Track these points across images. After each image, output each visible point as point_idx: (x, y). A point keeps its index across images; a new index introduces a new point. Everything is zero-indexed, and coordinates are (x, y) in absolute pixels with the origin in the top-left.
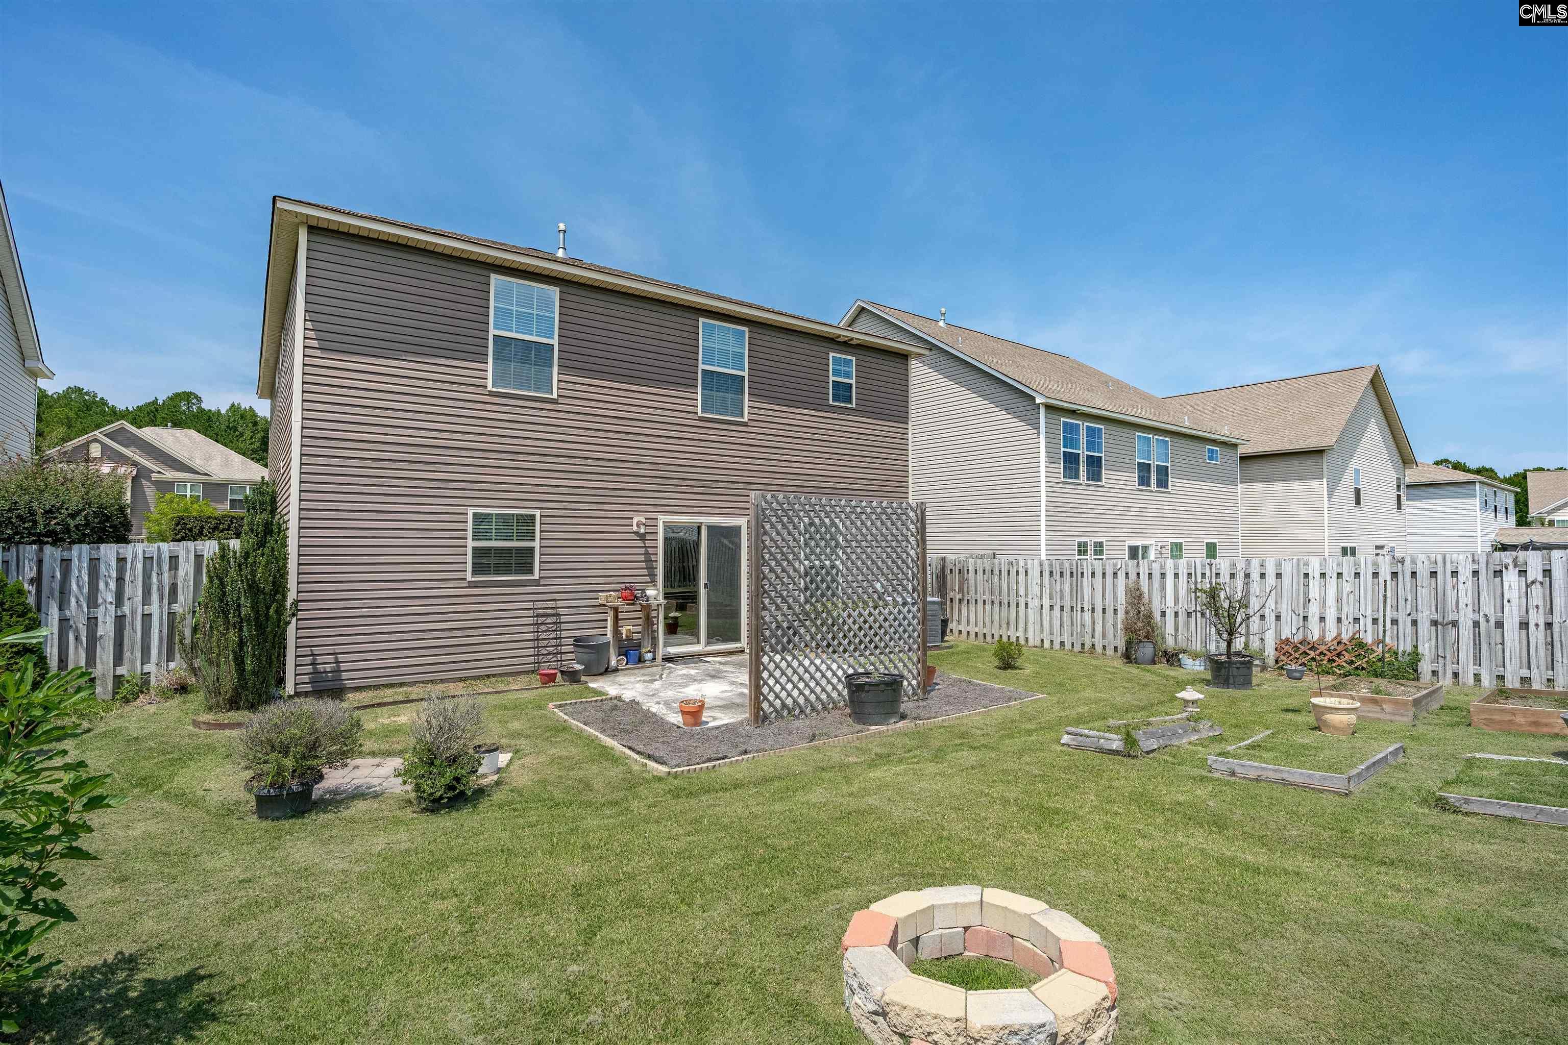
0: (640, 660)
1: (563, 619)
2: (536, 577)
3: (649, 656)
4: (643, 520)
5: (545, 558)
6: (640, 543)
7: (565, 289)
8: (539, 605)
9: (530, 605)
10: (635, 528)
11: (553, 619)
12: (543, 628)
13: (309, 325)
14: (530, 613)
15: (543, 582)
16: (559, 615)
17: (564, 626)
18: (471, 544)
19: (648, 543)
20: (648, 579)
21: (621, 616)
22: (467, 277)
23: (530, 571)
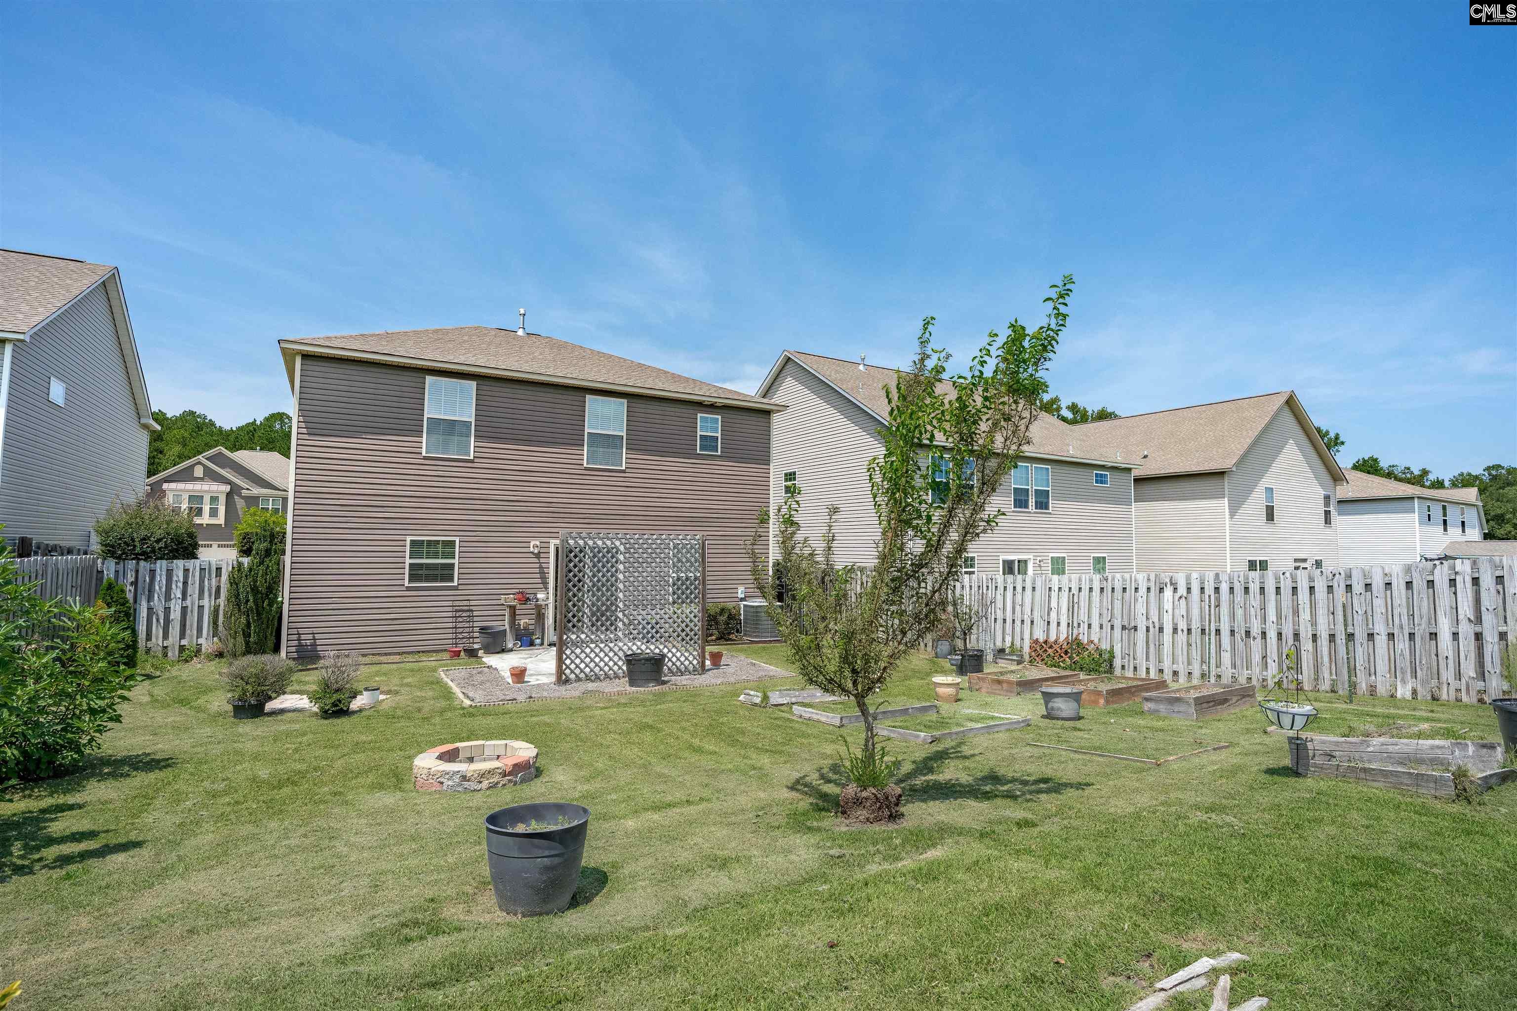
0: (532, 644)
1: (475, 613)
2: (455, 584)
3: (538, 641)
4: (538, 543)
5: (462, 571)
6: (536, 560)
7: (481, 382)
8: (457, 603)
9: (450, 603)
10: (532, 549)
11: (468, 614)
12: (460, 619)
13: (301, 419)
14: (450, 609)
15: (460, 587)
16: (472, 611)
17: (475, 619)
18: (408, 561)
19: (542, 560)
20: (541, 586)
21: (518, 612)
22: (407, 380)
23: (452, 580)
